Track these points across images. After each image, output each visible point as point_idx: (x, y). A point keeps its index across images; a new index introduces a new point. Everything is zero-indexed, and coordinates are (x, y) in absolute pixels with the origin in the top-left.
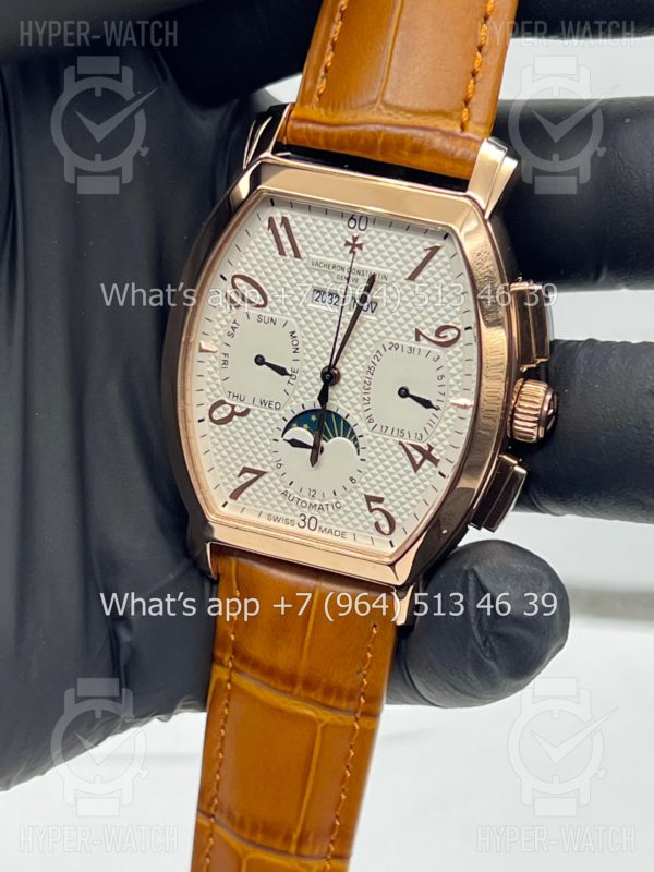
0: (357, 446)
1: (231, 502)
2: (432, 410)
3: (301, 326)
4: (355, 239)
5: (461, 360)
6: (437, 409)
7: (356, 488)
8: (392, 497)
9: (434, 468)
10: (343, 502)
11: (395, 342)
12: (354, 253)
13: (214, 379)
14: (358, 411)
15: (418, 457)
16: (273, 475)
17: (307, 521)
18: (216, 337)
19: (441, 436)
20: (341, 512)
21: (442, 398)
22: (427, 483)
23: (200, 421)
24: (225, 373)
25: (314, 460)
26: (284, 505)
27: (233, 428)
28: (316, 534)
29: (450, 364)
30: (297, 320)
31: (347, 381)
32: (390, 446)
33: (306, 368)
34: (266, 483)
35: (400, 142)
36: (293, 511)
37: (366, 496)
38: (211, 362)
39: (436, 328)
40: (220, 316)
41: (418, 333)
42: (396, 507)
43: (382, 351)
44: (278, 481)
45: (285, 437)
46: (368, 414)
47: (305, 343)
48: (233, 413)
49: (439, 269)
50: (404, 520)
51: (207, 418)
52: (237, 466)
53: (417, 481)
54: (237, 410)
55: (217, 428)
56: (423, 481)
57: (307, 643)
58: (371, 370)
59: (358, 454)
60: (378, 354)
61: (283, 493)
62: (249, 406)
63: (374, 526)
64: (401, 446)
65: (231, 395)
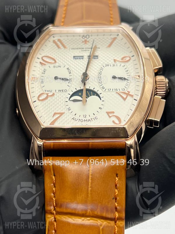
0: (99, 97)
2: (126, 81)
3: (70, 66)
4: (86, 40)
7: (102, 111)
9: (132, 98)
10: (98, 117)
11: (107, 64)
14: (98, 86)
20: (98, 120)
23: (34, 102)
24: (43, 85)
32: (113, 95)
37: (107, 112)
39: (121, 58)
41: (115, 60)
43: (103, 67)
46: (102, 86)
47: (73, 71)
51: (37, 100)
53: (126, 104)
54: (49, 94)
58: (100, 74)
59: (101, 100)
60: (102, 69)
61: (73, 119)
62: (54, 93)
63: (112, 122)
64: (117, 94)
65: (46, 91)
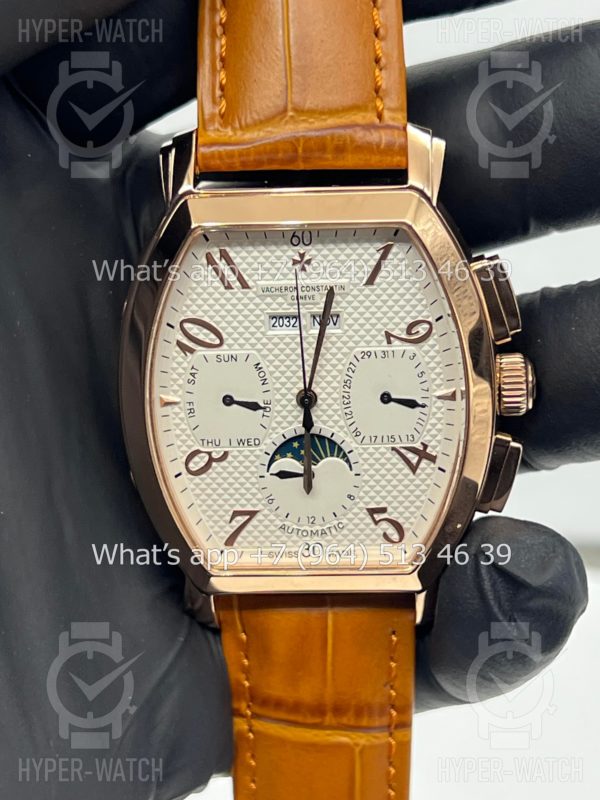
0: (348, 461)
2: (419, 409)
3: (264, 356)
4: (302, 256)
5: (438, 352)
6: (423, 406)
7: (356, 504)
8: (395, 504)
9: (432, 465)
10: (345, 521)
11: (366, 350)
12: (305, 270)
13: (183, 431)
14: (341, 427)
15: (414, 458)
16: (266, 512)
18: (176, 387)
19: (434, 432)
20: (345, 532)
21: (425, 394)
22: (428, 482)
23: (176, 476)
24: (193, 422)
25: (308, 487)
26: (284, 538)
27: (214, 475)
29: (427, 359)
30: (259, 351)
31: (324, 400)
32: (383, 454)
33: (278, 397)
34: (260, 521)
35: (322, 147)
36: (295, 542)
37: (368, 510)
38: (177, 414)
39: (405, 327)
40: (175, 365)
41: (388, 336)
42: (401, 514)
43: (355, 362)
44: (272, 517)
45: (271, 471)
46: (353, 428)
47: (272, 373)
48: (211, 460)
50: (412, 524)
51: (184, 471)
52: (227, 511)
53: (417, 482)
54: (214, 455)
55: (197, 479)
56: (423, 481)
57: (329, 668)
58: (347, 384)
59: (351, 470)
60: (351, 366)
61: (281, 527)
62: (227, 450)
63: (382, 537)
64: (394, 452)
65: (205, 442)
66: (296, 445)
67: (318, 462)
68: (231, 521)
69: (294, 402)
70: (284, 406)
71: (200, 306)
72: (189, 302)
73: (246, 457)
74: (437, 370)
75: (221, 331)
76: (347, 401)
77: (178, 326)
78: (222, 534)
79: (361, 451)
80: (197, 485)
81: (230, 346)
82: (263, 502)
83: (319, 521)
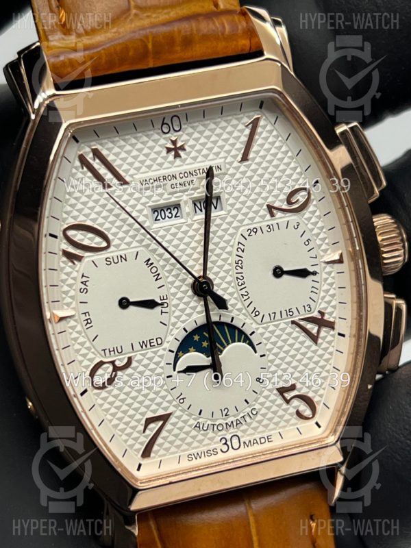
0: (251, 344)
1: (144, 462)
2: (311, 277)
3: (153, 251)
5: (319, 217)
6: (314, 273)
9: (332, 332)
10: (257, 406)
11: (251, 227)
12: (179, 156)
13: (82, 344)
14: (240, 310)
15: (314, 328)
16: (178, 413)
17: (229, 443)
18: (68, 300)
19: (327, 298)
20: (259, 417)
21: (314, 261)
22: (331, 350)
23: (82, 394)
24: (92, 332)
26: (200, 437)
28: (243, 451)
29: (310, 226)
30: (147, 247)
31: (219, 285)
32: (283, 330)
33: (173, 290)
34: (174, 424)
35: (170, 40)
36: (211, 439)
37: (278, 389)
38: (73, 328)
39: (285, 197)
40: (64, 277)
41: (270, 208)
43: (243, 240)
44: (185, 417)
45: (177, 369)
46: (251, 309)
47: (163, 267)
48: (116, 369)
49: (266, 139)
50: (321, 396)
52: (139, 421)
53: (320, 352)
54: (118, 363)
55: (104, 393)
56: (325, 349)
58: (239, 264)
59: (256, 352)
60: (240, 246)
61: (196, 426)
62: (130, 355)
63: (295, 416)
64: (294, 325)
65: (107, 351)
66: (196, 338)
67: (221, 352)
68: (144, 431)
69: (190, 293)
70: (181, 299)
71: (80, 211)
72: (69, 209)
73: (150, 359)
74: (322, 236)
75: (106, 232)
76: (241, 282)
77: (60, 235)
78: (137, 446)
79: (263, 330)
80: (105, 399)
81: (117, 246)
82: (174, 403)
83: (232, 411)
